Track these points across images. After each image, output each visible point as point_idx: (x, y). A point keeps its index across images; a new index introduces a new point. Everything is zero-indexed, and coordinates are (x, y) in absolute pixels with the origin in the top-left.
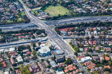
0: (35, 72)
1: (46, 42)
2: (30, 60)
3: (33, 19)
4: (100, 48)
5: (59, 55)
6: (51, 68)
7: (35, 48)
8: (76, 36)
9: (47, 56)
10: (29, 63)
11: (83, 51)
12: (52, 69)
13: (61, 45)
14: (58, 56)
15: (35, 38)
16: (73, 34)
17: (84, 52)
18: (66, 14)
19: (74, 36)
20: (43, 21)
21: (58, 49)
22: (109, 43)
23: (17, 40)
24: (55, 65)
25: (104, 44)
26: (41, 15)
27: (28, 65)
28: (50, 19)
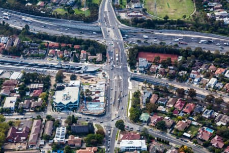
0: (15, 141)
1: (92, 76)
2: (28, 110)
3: (106, 16)
4: (191, 125)
5: (89, 117)
6: (51, 142)
7: (58, 85)
8: (165, 79)
9: (65, 111)
10: (22, 117)
11: (145, 122)
12: (50, 145)
13: (116, 92)
14: (87, 117)
15: (79, 62)
16: (161, 73)
17: (148, 125)
18: (182, 19)
19: (160, 78)
20: (122, 25)
21: (99, 101)
22: (220, 118)
23: (43, 57)
24: (59, 139)
25: (207, 117)
26: (130, 9)
27: (17, 119)
28: (138, 24)
